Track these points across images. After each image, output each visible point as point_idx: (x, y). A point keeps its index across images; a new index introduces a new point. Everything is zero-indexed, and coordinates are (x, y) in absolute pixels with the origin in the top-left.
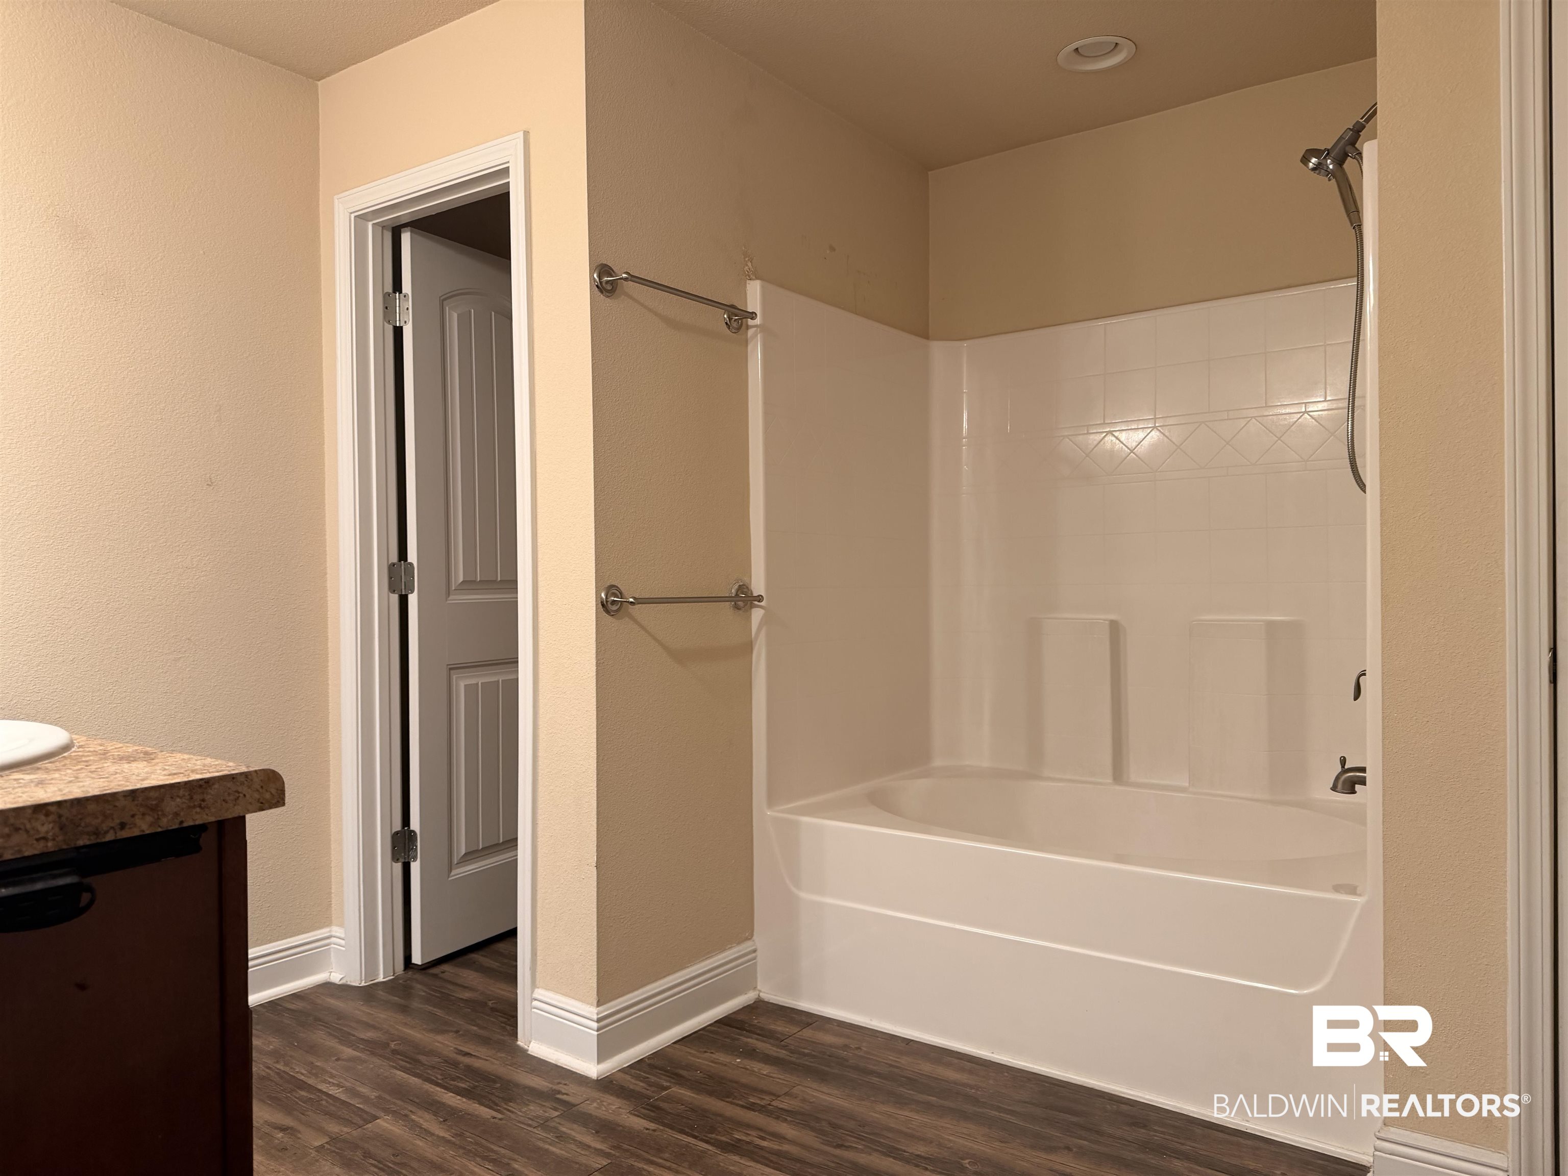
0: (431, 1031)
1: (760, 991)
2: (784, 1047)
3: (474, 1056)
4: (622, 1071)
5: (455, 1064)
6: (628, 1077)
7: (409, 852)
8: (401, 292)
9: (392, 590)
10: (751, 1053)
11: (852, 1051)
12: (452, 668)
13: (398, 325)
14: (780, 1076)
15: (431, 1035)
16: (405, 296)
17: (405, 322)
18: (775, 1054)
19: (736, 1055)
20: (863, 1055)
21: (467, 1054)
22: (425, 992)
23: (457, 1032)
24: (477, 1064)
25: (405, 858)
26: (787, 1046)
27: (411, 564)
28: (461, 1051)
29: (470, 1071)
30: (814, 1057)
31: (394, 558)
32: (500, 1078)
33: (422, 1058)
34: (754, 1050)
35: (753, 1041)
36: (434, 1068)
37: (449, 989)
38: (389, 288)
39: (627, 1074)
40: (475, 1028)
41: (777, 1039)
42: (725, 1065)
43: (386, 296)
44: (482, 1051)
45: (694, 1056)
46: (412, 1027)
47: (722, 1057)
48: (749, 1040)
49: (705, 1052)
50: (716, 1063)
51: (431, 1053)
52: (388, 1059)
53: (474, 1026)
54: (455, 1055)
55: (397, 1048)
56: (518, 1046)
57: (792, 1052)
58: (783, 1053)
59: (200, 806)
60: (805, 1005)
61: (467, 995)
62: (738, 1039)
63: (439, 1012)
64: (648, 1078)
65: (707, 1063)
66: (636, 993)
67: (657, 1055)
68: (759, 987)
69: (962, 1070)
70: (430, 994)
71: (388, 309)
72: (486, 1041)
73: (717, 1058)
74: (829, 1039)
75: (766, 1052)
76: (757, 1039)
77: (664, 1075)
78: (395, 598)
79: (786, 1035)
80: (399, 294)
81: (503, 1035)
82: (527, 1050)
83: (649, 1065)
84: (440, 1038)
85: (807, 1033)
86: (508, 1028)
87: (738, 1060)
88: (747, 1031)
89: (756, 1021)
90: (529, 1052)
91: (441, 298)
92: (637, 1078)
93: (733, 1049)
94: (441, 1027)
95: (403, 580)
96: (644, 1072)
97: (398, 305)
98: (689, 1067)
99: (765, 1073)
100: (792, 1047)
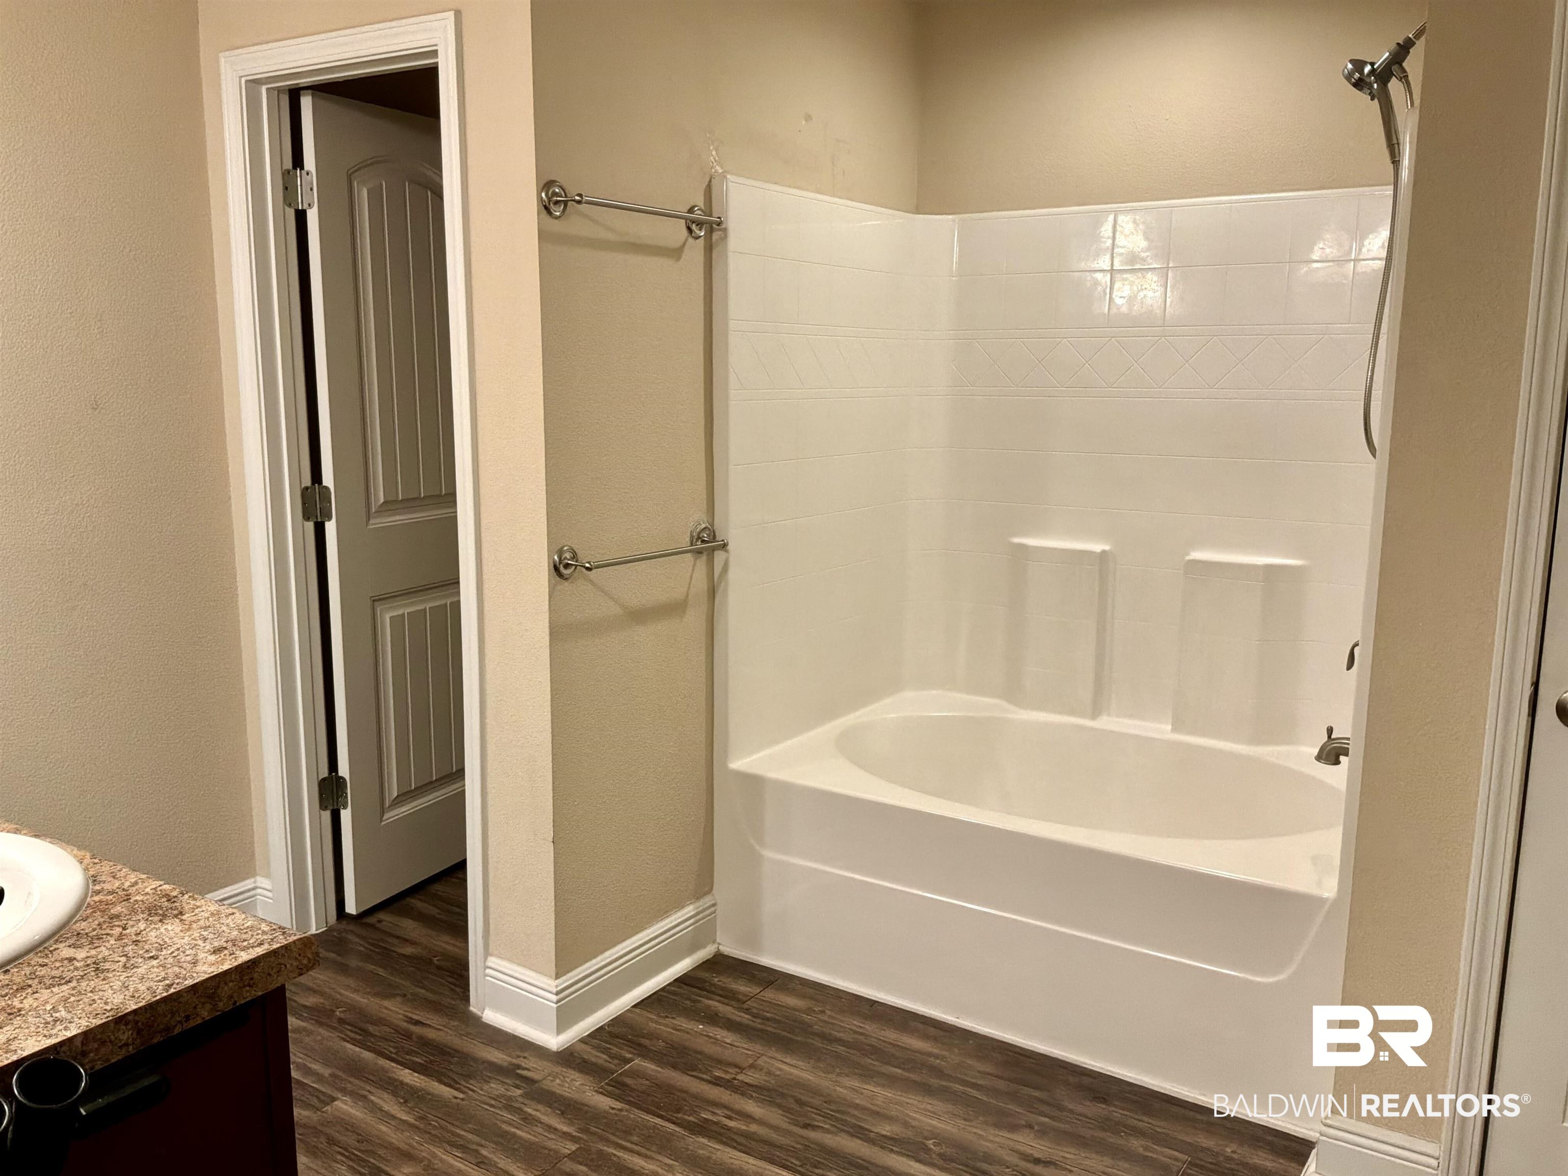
0: (377, 995)
1: (719, 944)
2: (747, 1011)
3: (426, 1024)
4: (583, 1041)
5: (408, 1035)
6: (588, 1048)
7: (337, 799)
8: (302, 168)
9: (306, 517)
10: (713, 1019)
11: (816, 1015)
12: (375, 601)
13: (300, 208)
14: (745, 1046)
15: (377, 1000)
16: (308, 174)
17: (309, 205)
18: (738, 1019)
19: (698, 1021)
20: (827, 1019)
21: (417, 1023)
22: (364, 946)
23: (405, 995)
24: (431, 1034)
25: (333, 805)
26: (749, 1009)
27: (327, 488)
28: (411, 1018)
29: (425, 1043)
30: (778, 1022)
31: (307, 481)
32: (456, 1051)
33: (371, 1028)
34: (716, 1014)
35: (715, 1004)
36: (386, 1040)
37: (389, 943)
38: (288, 164)
39: (586, 1044)
40: (423, 991)
41: (738, 1000)
42: (688, 1033)
43: (286, 174)
44: (433, 1019)
45: (656, 1022)
46: (356, 991)
47: (683, 1023)
48: (711, 1002)
49: (667, 1017)
50: (678, 1030)
51: (380, 1021)
52: (334, 1028)
53: (422, 988)
54: (405, 1024)
55: (342, 1016)
56: (471, 1012)
57: (755, 1016)
58: (745, 1018)
59: (249, 985)
60: (767, 960)
61: (409, 950)
62: (699, 1001)
63: (381, 971)
64: (610, 1049)
65: (669, 1030)
66: (594, 961)
67: (617, 1021)
68: (718, 940)
69: (926, 1037)
70: (371, 950)
71: (288, 190)
72: (436, 1007)
73: (679, 1023)
74: (792, 1001)
75: (730, 1016)
76: (719, 1001)
77: (626, 1045)
78: (310, 526)
79: (748, 996)
80: (300, 170)
81: (453, 999)
82: (481, 1017)
83: (610, 1033)
84: (386, 1003)
85: (769, 994)
86: (458, 990)
87: (701, 1027)
88: (708, 992)
89: (716, 979)
90: (484, 1020)
91: (350, 172)
92: (597, 1048)
93: (693, 1013)
94: (387, 991)
95: (318, 506)
96: (606, 1042)
97: (299, 183)
98: (652, 1036)
99: (728, 1041)
100: (755, 1011)
